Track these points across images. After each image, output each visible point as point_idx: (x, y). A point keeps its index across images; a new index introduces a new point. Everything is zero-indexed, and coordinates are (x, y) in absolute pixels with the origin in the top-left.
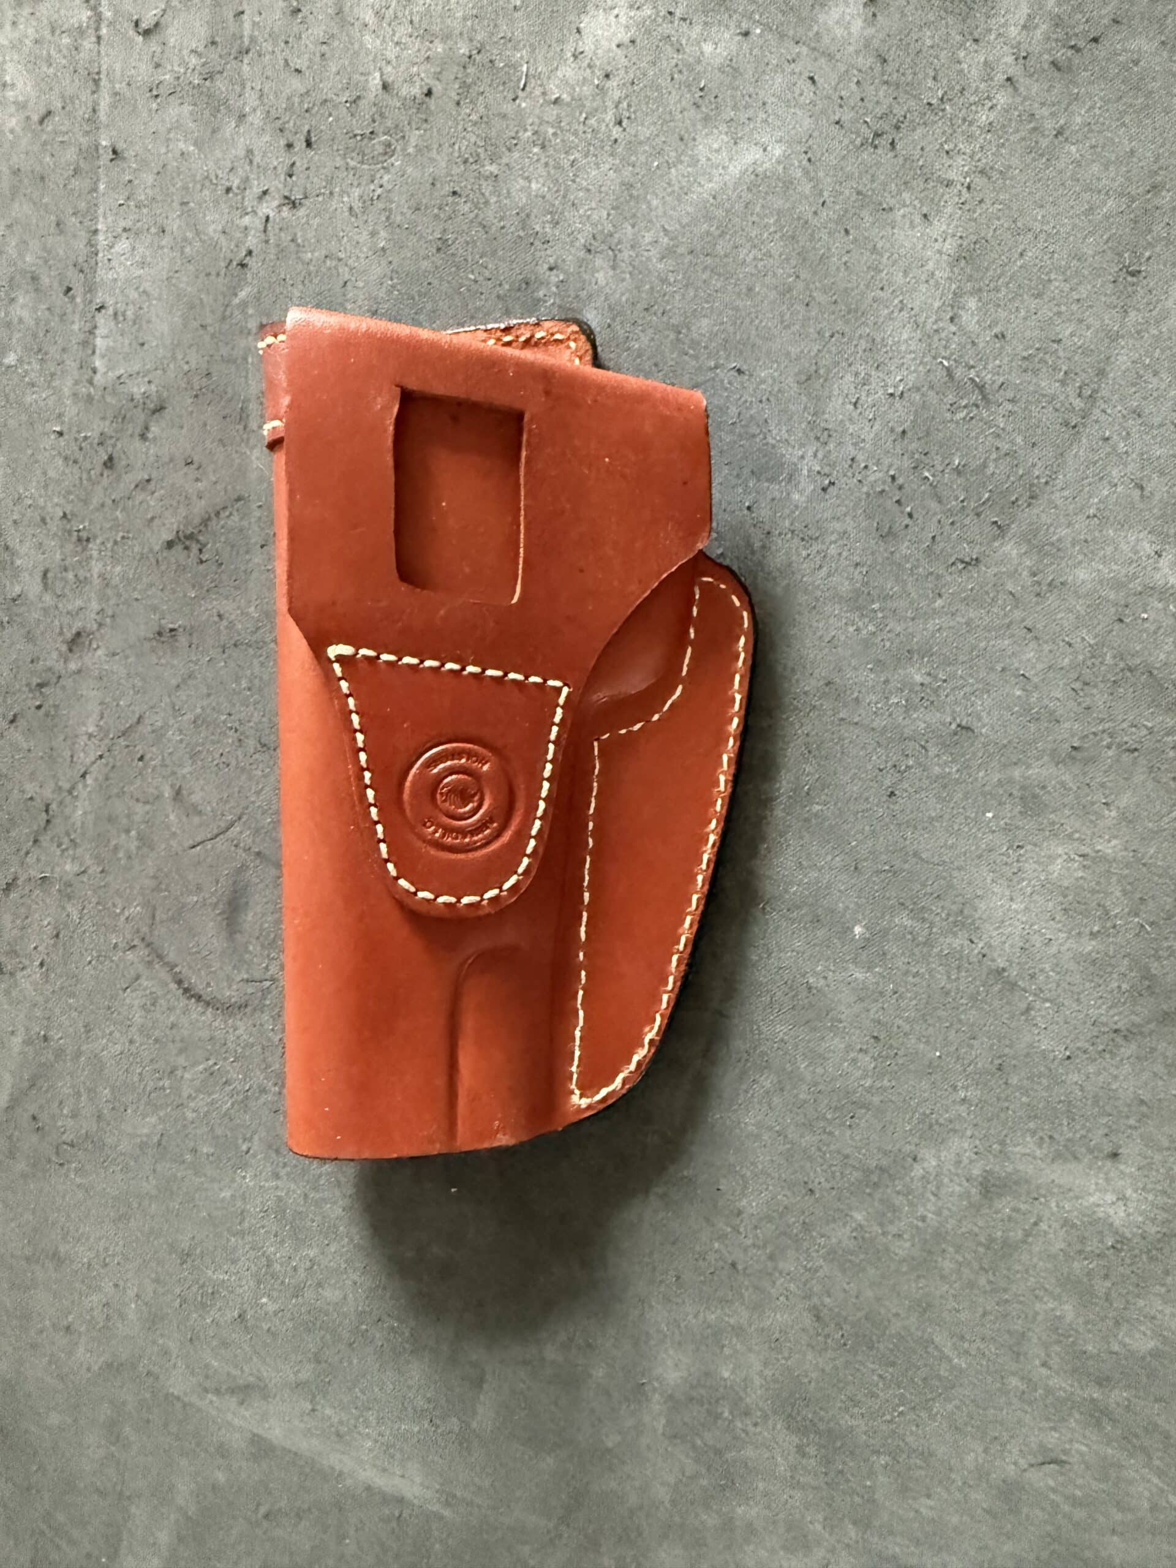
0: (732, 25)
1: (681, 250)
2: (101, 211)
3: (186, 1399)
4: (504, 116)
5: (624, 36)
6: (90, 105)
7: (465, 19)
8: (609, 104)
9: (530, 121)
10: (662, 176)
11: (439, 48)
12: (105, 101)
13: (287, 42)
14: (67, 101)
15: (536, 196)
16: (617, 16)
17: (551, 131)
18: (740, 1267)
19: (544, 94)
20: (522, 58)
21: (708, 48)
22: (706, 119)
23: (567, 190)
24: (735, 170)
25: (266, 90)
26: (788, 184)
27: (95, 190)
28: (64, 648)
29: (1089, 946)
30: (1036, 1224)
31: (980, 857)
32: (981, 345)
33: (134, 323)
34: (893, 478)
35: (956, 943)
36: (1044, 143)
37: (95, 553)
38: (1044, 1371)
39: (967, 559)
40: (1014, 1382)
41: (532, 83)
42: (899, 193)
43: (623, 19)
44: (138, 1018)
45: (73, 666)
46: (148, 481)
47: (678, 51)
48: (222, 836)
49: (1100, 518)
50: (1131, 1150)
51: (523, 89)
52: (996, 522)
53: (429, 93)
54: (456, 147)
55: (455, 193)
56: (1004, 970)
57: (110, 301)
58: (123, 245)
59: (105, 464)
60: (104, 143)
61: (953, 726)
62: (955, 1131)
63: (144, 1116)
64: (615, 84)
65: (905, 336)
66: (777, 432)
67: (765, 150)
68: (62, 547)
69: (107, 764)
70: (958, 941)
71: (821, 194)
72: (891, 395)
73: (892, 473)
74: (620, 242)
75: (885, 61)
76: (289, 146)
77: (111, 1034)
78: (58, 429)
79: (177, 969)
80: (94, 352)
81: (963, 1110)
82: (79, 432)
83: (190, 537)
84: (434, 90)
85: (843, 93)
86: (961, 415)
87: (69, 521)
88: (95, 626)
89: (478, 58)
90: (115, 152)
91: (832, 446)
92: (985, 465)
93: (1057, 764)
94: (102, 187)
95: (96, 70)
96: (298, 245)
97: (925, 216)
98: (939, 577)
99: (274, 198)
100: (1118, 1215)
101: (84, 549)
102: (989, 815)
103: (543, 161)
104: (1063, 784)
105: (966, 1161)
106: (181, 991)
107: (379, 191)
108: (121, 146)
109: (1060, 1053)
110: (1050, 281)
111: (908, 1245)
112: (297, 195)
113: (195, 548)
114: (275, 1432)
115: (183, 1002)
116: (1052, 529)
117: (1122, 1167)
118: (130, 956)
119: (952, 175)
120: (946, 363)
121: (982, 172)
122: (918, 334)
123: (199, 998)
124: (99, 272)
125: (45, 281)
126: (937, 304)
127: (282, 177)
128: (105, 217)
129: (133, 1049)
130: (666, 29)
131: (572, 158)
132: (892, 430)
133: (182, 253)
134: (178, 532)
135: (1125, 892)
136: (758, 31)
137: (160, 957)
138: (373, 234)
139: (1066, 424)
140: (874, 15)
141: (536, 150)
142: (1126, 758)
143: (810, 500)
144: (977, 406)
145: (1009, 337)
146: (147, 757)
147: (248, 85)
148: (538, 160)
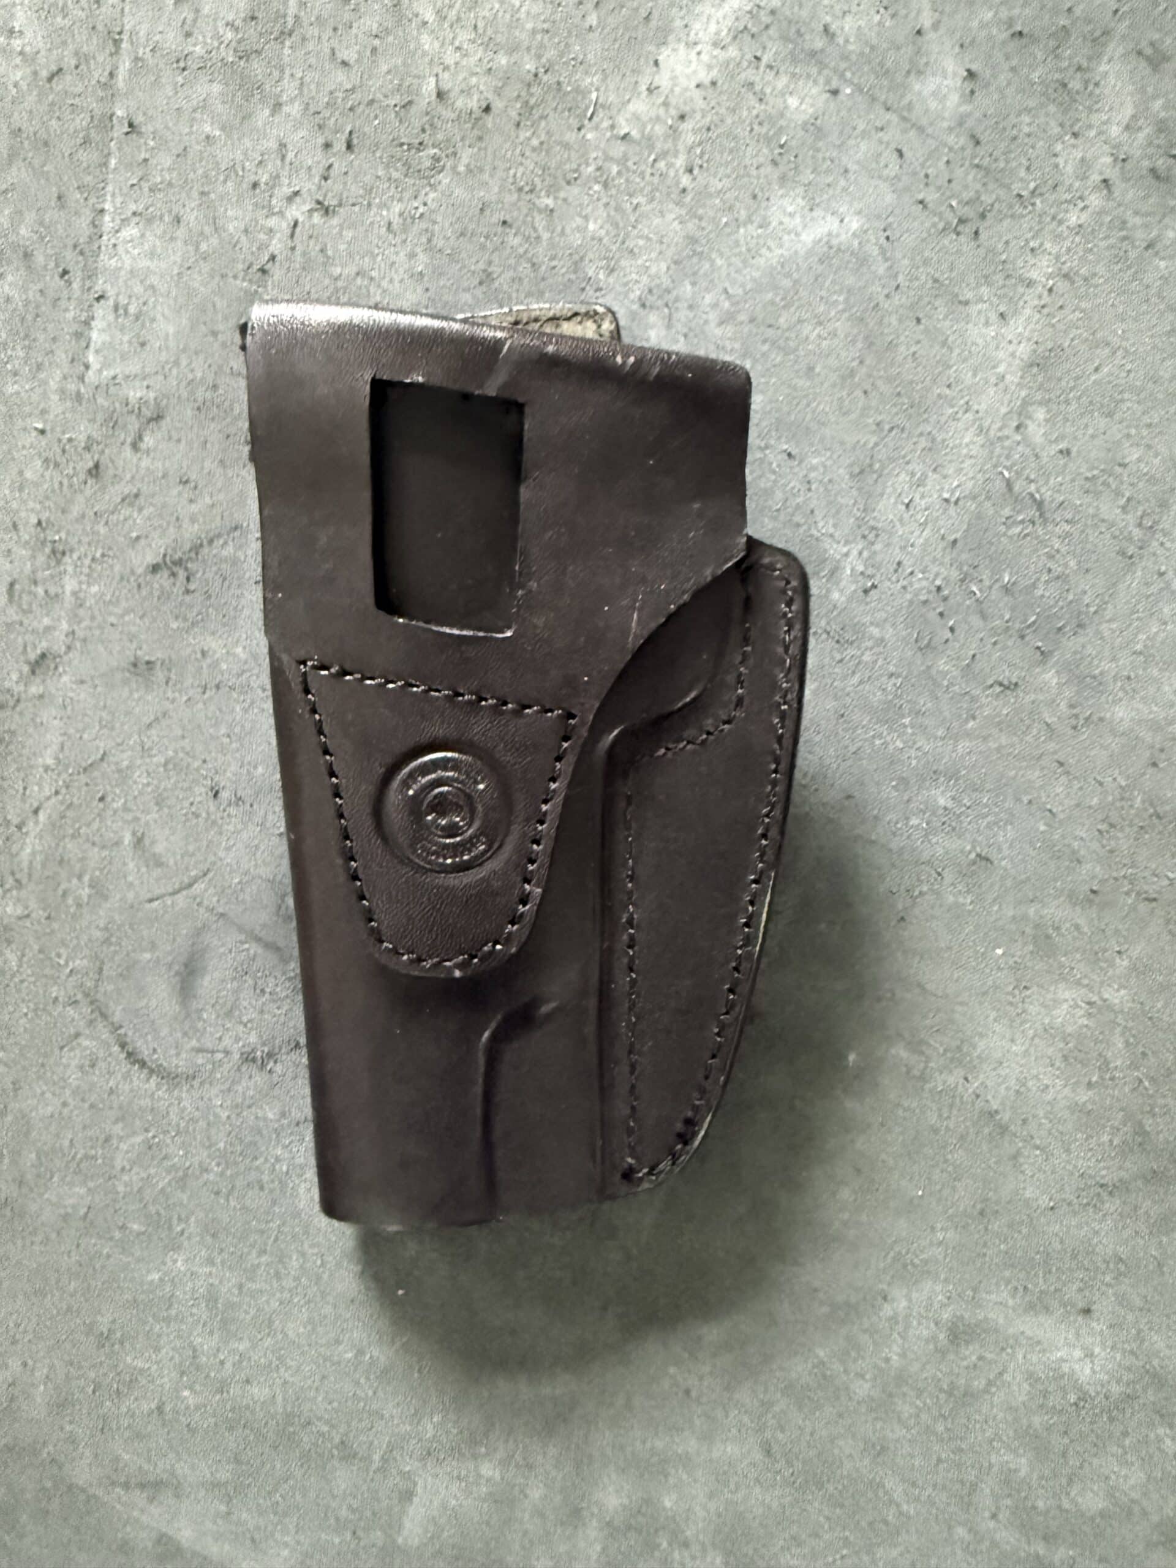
0: (821, 80)
1: (742, 317)
2: (110, 188)
3: (91, 1491)
4: (567, 146)
5: (704, 77)
6: (108, 69)
7: (534, 32)
8: (681, 147)
9: (594, 155)
10: (729, 235)
11: (503, 60)
12: (125, 65)
13: (335, 29)
14: (82, 59)
15: (593, 239)
16: (699, 53)
17: (615, 169)
18: (694, 1394)
19: (613, 127)
20: (592, 84)
21: (793, 102)
22: (783, 179)
23: (627, 235)
24: (808, 238)
25: (307, 79)
26: (863, 261)
27: (105, 164)
28: (26, 669)
29: (1084, 1096)
30: (1001, 1374)
31: (985, 993)
32: (1045, 460)
33: (137, 318)
34: (939, 589)
35: (951, 1080)
36: (1133, 254)
37: (70, 569)
38: (992, 1524)
39: (1006, 683)
40: (961, 1532)
41: (601, 114)
42: (978, 285)
43: (705, 57)
44: (74, 1078)
45: (34, 690)
46: (137, 496)
47: (761, 100)
48: (184, 893)
49: (1146, 656)
50: (1104, 1306)
51: (591, 119)
52: (1038, 648)
53: (487, 109)
54: (512, 172)
55: (504, 222)
56: (996, 1112)
57: (111, 292)
58: (130, 232)
59: (90, 471)
60: (119, 113)
61: (973, 856)
62: (928, 1272)
63: (71, 1184)
64: (690, 127)
65: (966, 440)
66: (825, 526)
67: (842, 221)
68: (33, 557)
69: (62, 803)
70: (953, 1078)
71: (896, 276)
72: (947, 500)
73: (938, 582)
74: (677, 299)
75: (978, 143)
76: (327, 146)
77: (43, 1093)
78: (40, 426)
79: (122, 1031)
80: (87, 347)
81: (938, 1251)
82: (64, 433)
83: (179, 563)
84: (493, 106)
85: (930, 171)
86: (1017, 530)
87: (44, 530)
88: (63, 648)
89: (545, 78)
90: (131, 125)
91: (878, 547)
92: (1034, 586)
93: (1075, 904)
94: (113, 162)
95: (118, 29)
96: (328, 258)
97: (1002, 315)
98: (974, 699)
99: (304, 202)
100: (1085, 1372)
101: (59, 562)
102: (999, 952)
103: (604, 200)
104: (1077, 927)
105: (936, 1306)
106: (123, 1056)
107: (421, 210)
108: (139, 119)
109: (1044, 1201)
110: (1122, 401)
111: (867, 1386)
112: (331, 201)
113: (182, 574)
114: (185, 1534)
115: (125, 1066)
116: (1096, 662)
117: (1094, 1324)
118: (70, 1011)
119: (1034, 275)
120: (1006, 474)
121: (1066, 276)
122: (980, 440)
123: (143, 1064)
124: (102, 257)
125: (39, 259)
126: (1004, 410)
127: (316, 180)
128: (113, 195)
129: (66, 1111)
130: (750, 74)
131: (635, 202)
132: (943, 538)
133: (197, 249)
134: (165, 556)
135: (1127, 1044)
136: (848, 91)
137: (104, 1016)
138: (412, 256)
139: (1122, 553)
140: (972, 92)
141: (597, 187)
142: (1143, 907)
143: (850, 599)
144: (1033, 523)
145: (1074, 454)
146: (109, 799)
147: (287, 72)
148: (598, 199)
